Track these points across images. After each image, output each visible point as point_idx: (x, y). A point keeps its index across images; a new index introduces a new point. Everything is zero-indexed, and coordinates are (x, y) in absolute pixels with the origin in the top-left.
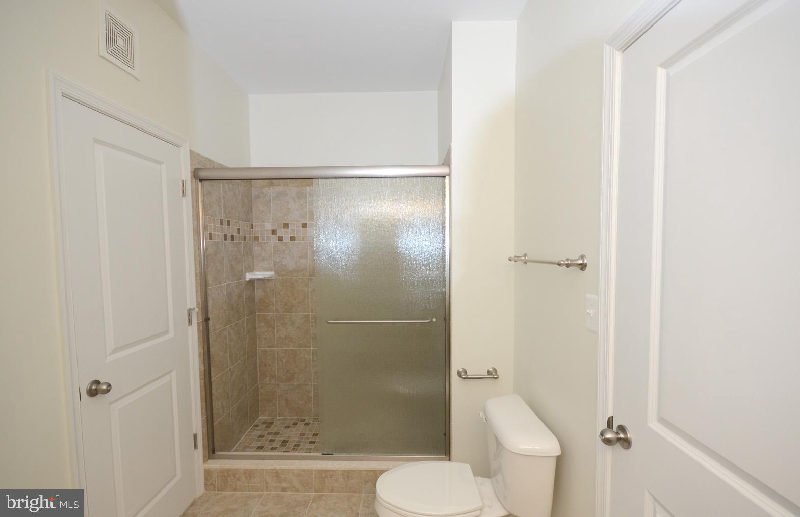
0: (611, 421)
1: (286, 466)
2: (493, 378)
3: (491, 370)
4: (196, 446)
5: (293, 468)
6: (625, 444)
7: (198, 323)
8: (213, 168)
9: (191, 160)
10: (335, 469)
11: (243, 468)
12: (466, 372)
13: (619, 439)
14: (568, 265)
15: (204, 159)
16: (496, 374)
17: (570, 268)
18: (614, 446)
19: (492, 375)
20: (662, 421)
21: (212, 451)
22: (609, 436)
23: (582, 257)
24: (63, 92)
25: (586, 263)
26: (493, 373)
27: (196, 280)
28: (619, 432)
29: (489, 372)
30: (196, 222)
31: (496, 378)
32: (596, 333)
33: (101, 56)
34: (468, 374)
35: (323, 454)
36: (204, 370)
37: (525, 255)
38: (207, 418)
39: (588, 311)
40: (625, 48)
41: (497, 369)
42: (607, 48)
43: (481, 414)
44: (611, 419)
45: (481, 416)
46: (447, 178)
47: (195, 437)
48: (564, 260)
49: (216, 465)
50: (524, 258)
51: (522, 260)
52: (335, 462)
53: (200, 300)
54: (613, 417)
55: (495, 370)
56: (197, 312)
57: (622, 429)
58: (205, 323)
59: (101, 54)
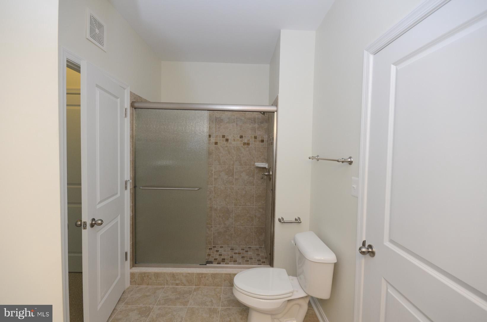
0: (364, 243)
1: (179, 271)
2: (298, 222)
3: (297, 218)
4: (126, 259)
5: (183, 272)
6: (372, 254)
7: (130, 189)
8: (142, 102)
9: (131, 97)
10: (207, 273)
11: (153, 272)
12: (283, 219)
13: (369, 252)
14: (343, 162)
15: (137, 97)
16: (300, 221)
17: (344, 163)
18: (366, 255)
19: (298, 221)
20: (392, 241)
21: (135, 262)
22: (364, 250)
23: (350, 158)
24: (68, 58)
25: (352, 161)
26: (299, 220)
27: (130, 164)
28: (369, 248)
29: (296, 219)
30: (132, 131)
31: (300, 223)
32: (357, 198)
33: (87, 39)
34: (284, 220)
35: (200, 265)
36: (133, 215)
37: (318, 156)
38: (133, 243)
39: (353, 186)
40: (375, 53)
41: (300, 218)
42: (366, 53)
43: (292, 241)
44: (364, 242)
45: (292, 243)
46: (275, 113)
47: (126, 253)
48: (341, 159)
49: (138, 270)
50: (317, 157)
51: (316, 159)
52: (207, 269)
53: (132, 175)
54: (365, 241)
55: (299, 218)
56: (130, 182)
57: (370, 246)
58: (134, 189)
59: (87, 37)
